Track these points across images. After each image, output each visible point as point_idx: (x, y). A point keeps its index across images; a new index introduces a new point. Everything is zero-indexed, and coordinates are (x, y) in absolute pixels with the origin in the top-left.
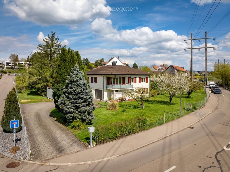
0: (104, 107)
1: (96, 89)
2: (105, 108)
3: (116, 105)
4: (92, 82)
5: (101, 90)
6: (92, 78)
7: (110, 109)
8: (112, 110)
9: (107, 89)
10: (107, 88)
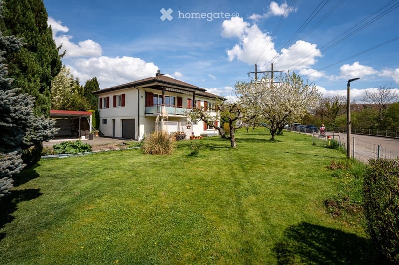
0: (136, 149)
1: (123, 120)
2: (136, 151)
3: (168, 140)
4: (115, 106)
5: (134, 119)
6: (115, 97)
7: (150, 153)
8: (156, 153)
9: (147, 115)
10: (145, 114)
